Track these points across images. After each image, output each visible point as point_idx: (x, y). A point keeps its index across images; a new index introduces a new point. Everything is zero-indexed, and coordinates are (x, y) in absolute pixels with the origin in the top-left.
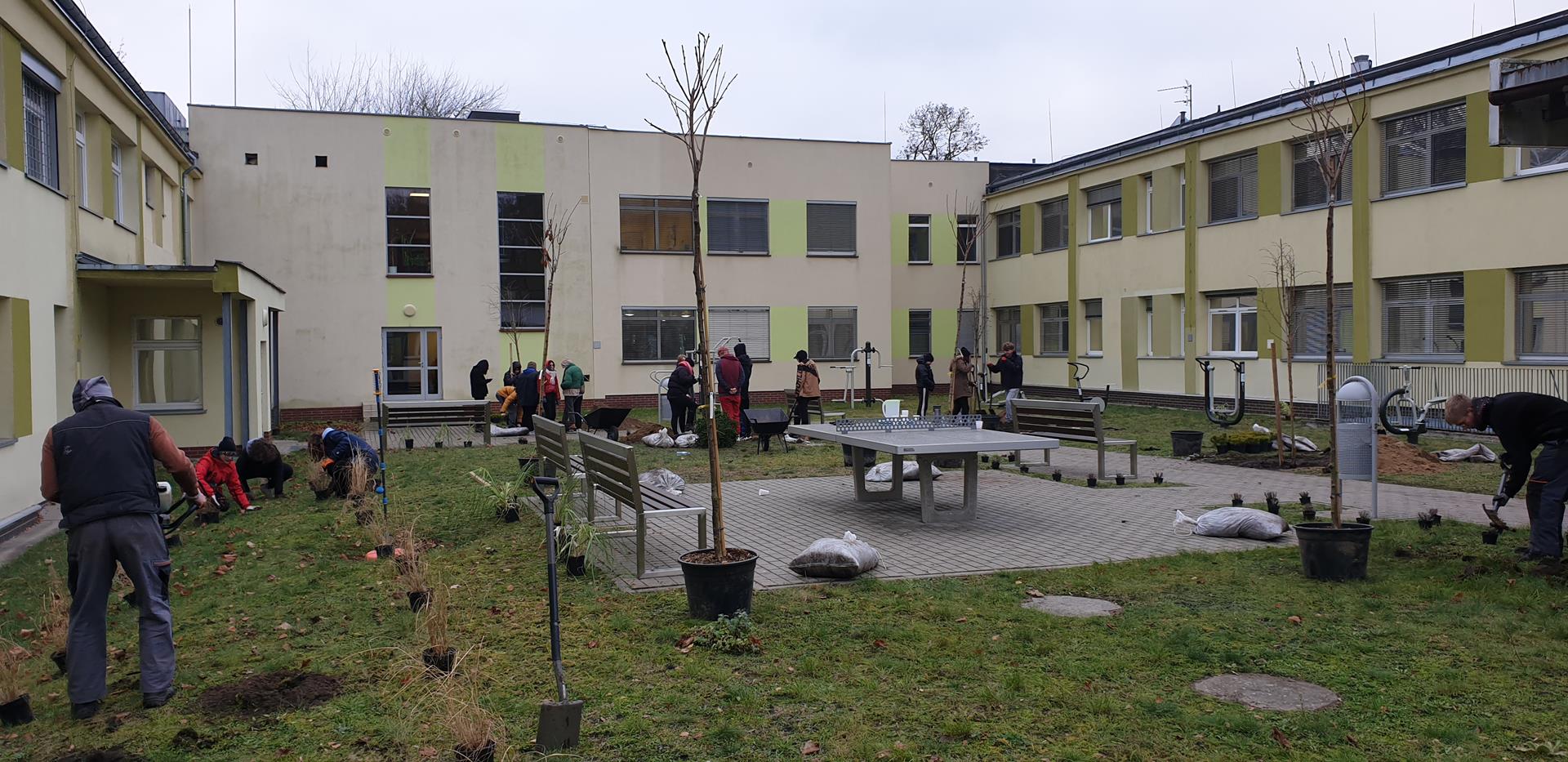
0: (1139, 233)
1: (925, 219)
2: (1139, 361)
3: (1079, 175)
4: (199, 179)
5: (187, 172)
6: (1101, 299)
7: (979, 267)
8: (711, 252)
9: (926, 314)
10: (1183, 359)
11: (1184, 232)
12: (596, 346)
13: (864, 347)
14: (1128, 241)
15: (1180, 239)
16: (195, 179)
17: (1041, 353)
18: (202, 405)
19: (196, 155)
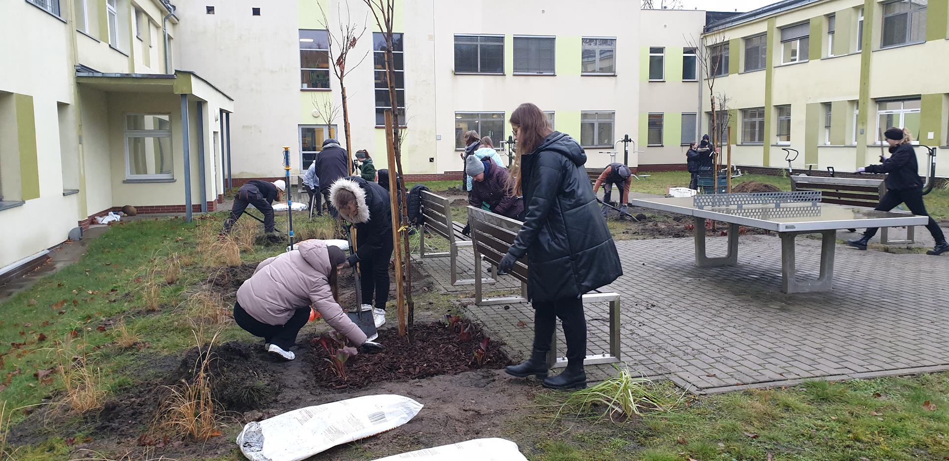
0: (822, 58)
1: (661, 50)
2: (819, 148)
3: (776, 17)
4: (177, 24)
5: (167, 17)
6: (790, 105)
7: (697, 84)
8: (515, 73)
9: (660, 116)
10: (855, 147)
11: (860, 55)
12: (438, 138)
13: (624, 138)
14: (814, 64)
15: (856, 61)
16: (174, 24)
17: (742, 143)
18: (173, 176)
19: (174, 7)
